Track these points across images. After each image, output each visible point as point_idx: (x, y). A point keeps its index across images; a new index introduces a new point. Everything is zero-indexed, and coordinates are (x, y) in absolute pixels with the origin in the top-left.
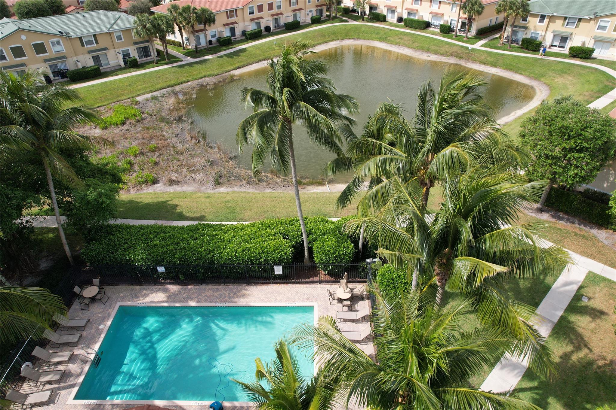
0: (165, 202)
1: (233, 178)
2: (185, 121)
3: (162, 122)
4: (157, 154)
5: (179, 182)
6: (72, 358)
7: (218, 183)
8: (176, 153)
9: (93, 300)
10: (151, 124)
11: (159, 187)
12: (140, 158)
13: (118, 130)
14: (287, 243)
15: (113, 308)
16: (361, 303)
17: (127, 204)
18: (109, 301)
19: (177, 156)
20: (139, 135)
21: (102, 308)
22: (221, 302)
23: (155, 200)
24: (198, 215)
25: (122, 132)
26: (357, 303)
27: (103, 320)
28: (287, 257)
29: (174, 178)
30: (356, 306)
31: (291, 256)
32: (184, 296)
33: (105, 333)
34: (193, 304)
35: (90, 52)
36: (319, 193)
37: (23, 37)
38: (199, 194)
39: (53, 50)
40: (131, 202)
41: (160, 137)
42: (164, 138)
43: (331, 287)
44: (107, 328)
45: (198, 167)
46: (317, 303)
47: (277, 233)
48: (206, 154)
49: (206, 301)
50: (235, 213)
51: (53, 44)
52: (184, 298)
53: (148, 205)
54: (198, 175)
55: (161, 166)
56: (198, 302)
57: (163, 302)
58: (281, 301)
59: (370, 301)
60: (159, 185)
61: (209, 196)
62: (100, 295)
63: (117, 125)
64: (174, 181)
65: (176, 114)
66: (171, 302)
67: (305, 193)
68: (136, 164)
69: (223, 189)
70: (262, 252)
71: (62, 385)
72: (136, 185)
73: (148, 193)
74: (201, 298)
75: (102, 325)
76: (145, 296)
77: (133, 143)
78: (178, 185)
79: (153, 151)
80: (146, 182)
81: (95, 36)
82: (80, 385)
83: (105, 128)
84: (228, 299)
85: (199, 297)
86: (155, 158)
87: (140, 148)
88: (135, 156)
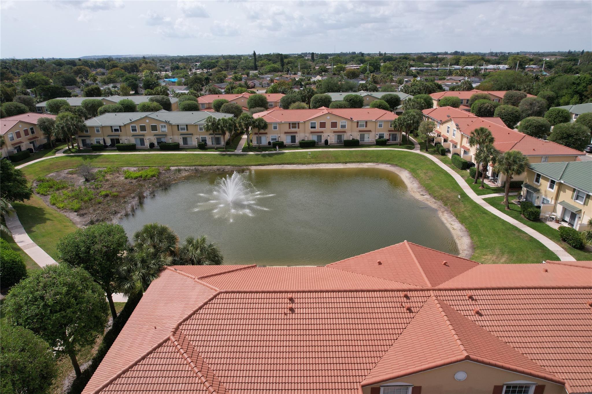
11: (73, 214)
13: (129, 181)
25: (127, 183)
35: (181, 134)
37: (147, 121)
39: (161, 130)
51: (162, 126)
72: (69, 209)
81: (187, 125)
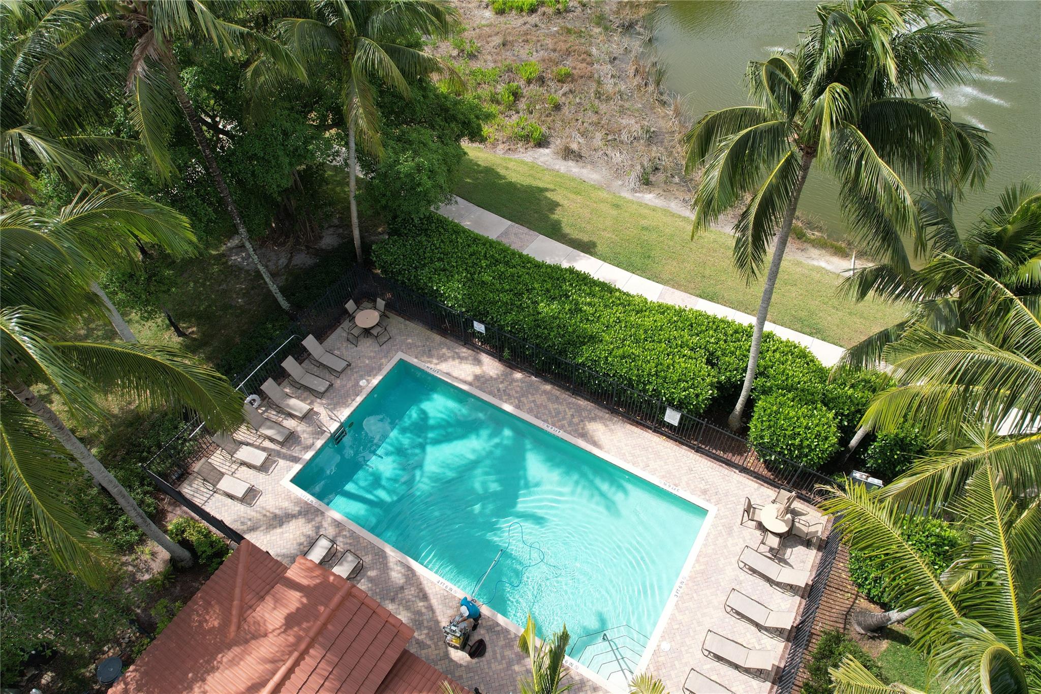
0: (543, 190)
1: (677, 179)
2: (639, 34)
3: (598, 24)
4: (566, 88)
5: (581, 157)
6: (309, 415)
7: (646, 182)
8: (598, 95)
9: (367, 332)
10: (577, 24)
11: (545, 156)
12: (534, 88)
13: (521, 21)
14: (709, 375)
15: (389, 358)
16: (800, 550)
17: (481, 172)
18: (389, 342)
19: (597, 101)
20: (549, 42)
21: (375, 352)
22: (554, 425)
23: (526, 181)
24: (585, 238)
25: (525, 28)
26: (792, 546)
27: (371, 372)
28: (698, 403)
29: (574, 146)
30: (789, 551)
31: (705, 405)
32: (500, 386)
33: (364, 396)
34: (508, 408)
36: (828, 272)
38: (603, 194)
40: (489, 171)
41: (583, 56)
42: (588, 59)
43: (758, 489)
44: (370, 390)
45: (624, 137)
46: (716, 508)
47: (700, 347)
48: (649, 113)
49: (530, 411)
50: (649, 257)
52: (499, 390)
53: (512, 188)
54: (618, 155)
55: (564, 115)
56: (518, 407)
57: (465, 382)
58: (653, 472)
59: (821, 554)
60: (546, 151)
61: (619, 203)
62: (379, 329)
63: (522, 10)
64: (573, 152)
65: (628, 15)
66: (477, 387)
67: (799, 264)
68: (524, 97)
69: (649, 198)
70: (656, 374)
71: (284, 451)
72: (509, 138)
73: (523, 162)
74: (525, 402)
75: (364, 381)
76: (442, 358)
77: (534, 53)
78: (577, 161)
79: (562, 80)
80: (526, 138)
82: (304, 463)
83: (501, 12)
84: (566, 425)
85: (524, 399)
86: (558, 97)
87: (540, 67)
88: (529, 82)
